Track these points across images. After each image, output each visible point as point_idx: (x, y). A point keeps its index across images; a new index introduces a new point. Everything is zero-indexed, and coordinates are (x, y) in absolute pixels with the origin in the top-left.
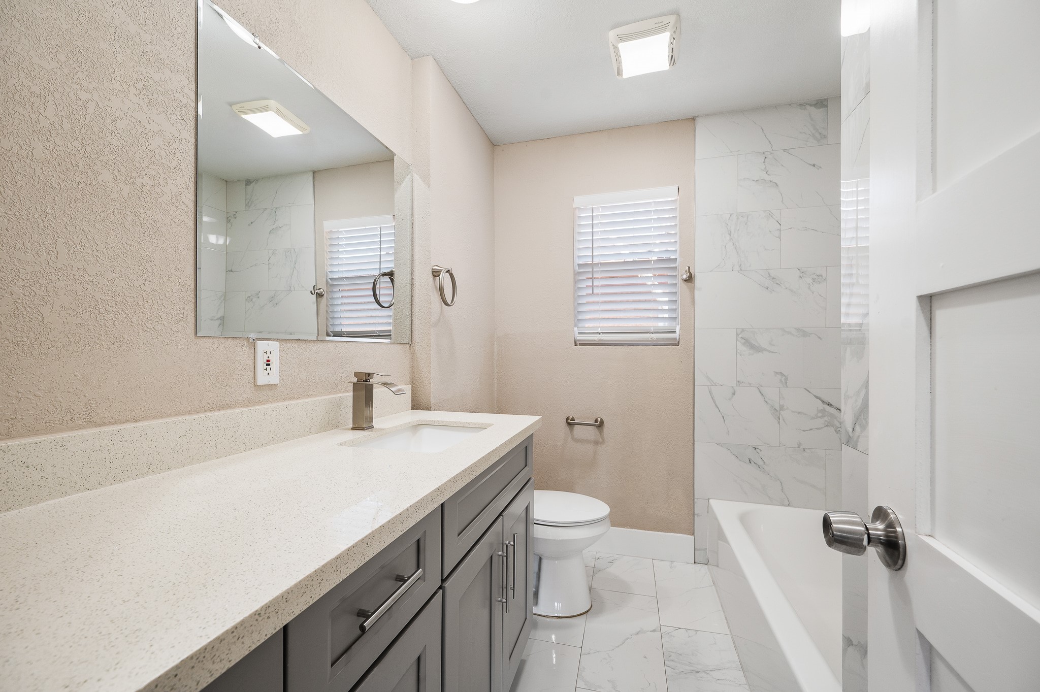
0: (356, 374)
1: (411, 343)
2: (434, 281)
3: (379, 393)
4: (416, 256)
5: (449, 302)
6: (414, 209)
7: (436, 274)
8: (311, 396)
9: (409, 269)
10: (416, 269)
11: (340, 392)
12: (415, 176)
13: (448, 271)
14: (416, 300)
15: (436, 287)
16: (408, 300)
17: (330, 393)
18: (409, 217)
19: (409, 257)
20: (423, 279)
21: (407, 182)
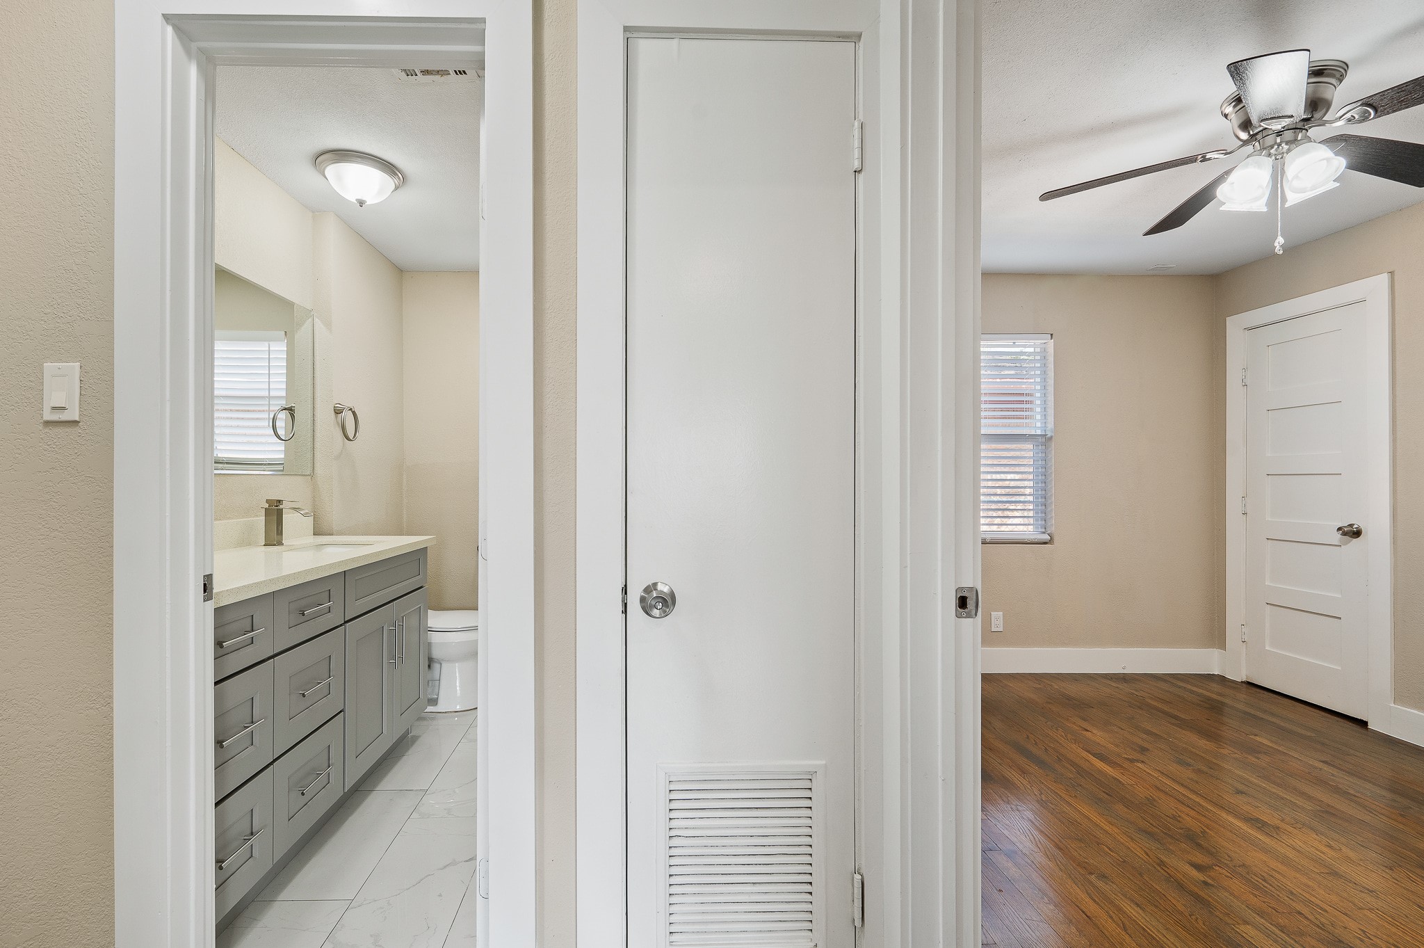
0: (267, 501)
1: (312, 475)
2: (336, 417)
3: (288, 518)
4: (318, 394)
5: (351, 437)
6: (315, 350)
7: (338, 412)
8: (229, 518)
9: (310, 406)
10: (318, 406)
11: (251, 517)
12: (316, 320)
13: (351, 409)
14: (318, 434)
15: (338, 423)
16: (310, 435)
17: (243, 517)
18: (310, 357)
19: (310, 395)
20: (325, 417)
21: (307, 325)
